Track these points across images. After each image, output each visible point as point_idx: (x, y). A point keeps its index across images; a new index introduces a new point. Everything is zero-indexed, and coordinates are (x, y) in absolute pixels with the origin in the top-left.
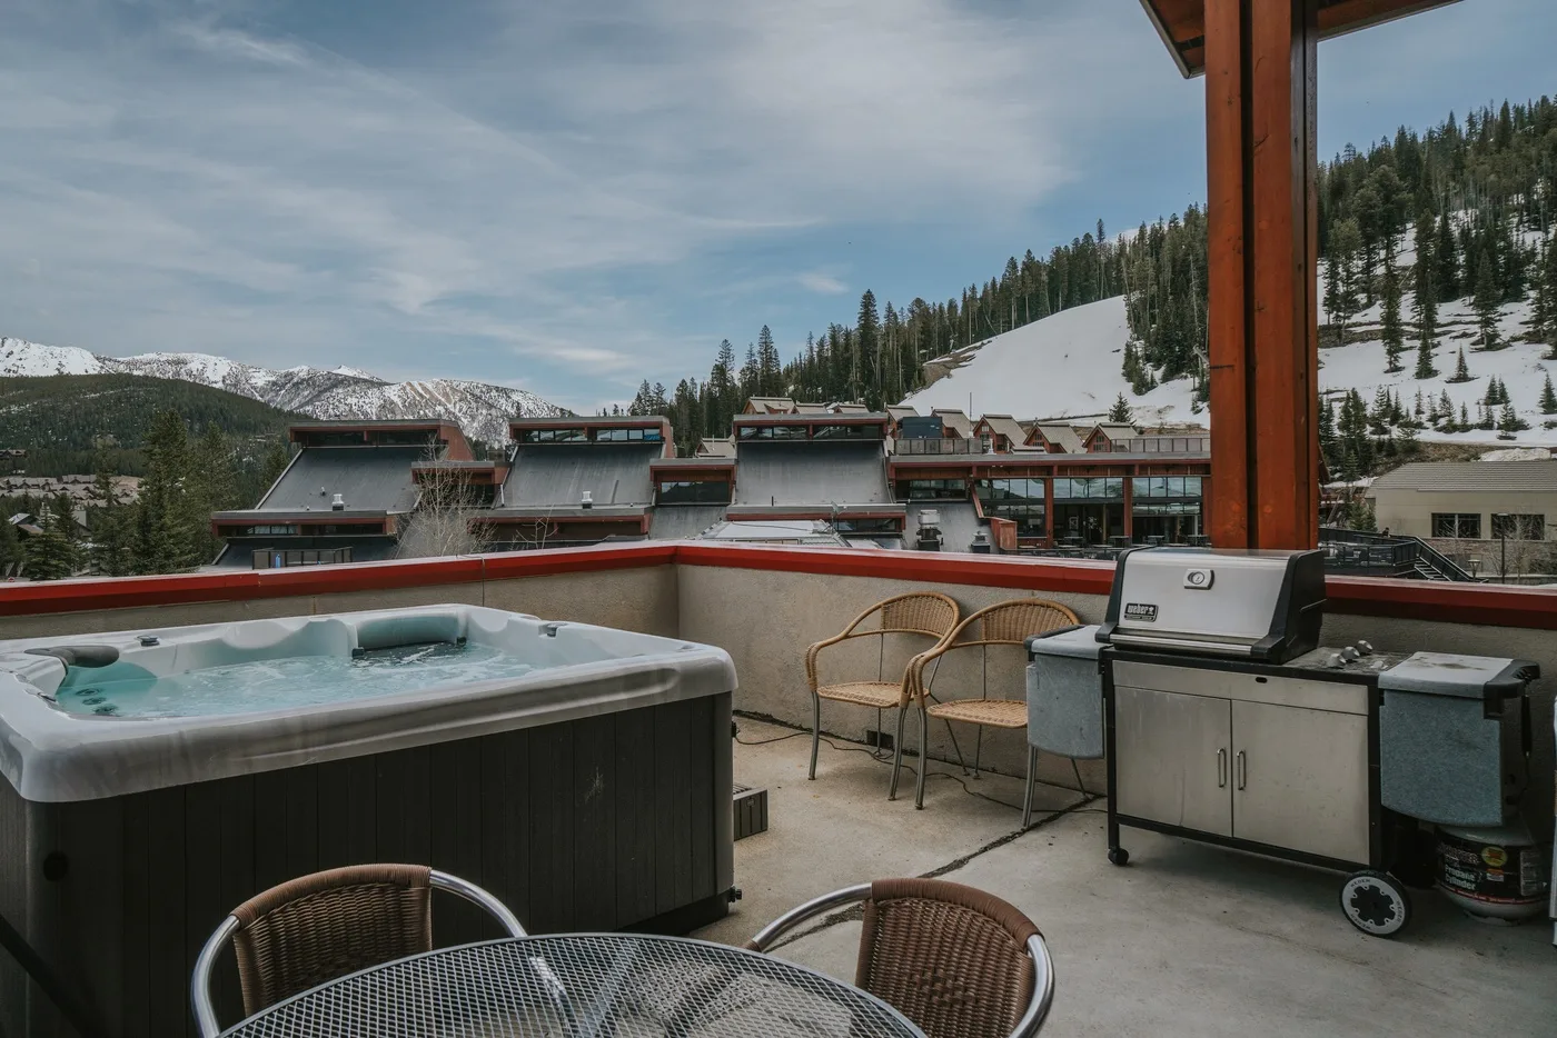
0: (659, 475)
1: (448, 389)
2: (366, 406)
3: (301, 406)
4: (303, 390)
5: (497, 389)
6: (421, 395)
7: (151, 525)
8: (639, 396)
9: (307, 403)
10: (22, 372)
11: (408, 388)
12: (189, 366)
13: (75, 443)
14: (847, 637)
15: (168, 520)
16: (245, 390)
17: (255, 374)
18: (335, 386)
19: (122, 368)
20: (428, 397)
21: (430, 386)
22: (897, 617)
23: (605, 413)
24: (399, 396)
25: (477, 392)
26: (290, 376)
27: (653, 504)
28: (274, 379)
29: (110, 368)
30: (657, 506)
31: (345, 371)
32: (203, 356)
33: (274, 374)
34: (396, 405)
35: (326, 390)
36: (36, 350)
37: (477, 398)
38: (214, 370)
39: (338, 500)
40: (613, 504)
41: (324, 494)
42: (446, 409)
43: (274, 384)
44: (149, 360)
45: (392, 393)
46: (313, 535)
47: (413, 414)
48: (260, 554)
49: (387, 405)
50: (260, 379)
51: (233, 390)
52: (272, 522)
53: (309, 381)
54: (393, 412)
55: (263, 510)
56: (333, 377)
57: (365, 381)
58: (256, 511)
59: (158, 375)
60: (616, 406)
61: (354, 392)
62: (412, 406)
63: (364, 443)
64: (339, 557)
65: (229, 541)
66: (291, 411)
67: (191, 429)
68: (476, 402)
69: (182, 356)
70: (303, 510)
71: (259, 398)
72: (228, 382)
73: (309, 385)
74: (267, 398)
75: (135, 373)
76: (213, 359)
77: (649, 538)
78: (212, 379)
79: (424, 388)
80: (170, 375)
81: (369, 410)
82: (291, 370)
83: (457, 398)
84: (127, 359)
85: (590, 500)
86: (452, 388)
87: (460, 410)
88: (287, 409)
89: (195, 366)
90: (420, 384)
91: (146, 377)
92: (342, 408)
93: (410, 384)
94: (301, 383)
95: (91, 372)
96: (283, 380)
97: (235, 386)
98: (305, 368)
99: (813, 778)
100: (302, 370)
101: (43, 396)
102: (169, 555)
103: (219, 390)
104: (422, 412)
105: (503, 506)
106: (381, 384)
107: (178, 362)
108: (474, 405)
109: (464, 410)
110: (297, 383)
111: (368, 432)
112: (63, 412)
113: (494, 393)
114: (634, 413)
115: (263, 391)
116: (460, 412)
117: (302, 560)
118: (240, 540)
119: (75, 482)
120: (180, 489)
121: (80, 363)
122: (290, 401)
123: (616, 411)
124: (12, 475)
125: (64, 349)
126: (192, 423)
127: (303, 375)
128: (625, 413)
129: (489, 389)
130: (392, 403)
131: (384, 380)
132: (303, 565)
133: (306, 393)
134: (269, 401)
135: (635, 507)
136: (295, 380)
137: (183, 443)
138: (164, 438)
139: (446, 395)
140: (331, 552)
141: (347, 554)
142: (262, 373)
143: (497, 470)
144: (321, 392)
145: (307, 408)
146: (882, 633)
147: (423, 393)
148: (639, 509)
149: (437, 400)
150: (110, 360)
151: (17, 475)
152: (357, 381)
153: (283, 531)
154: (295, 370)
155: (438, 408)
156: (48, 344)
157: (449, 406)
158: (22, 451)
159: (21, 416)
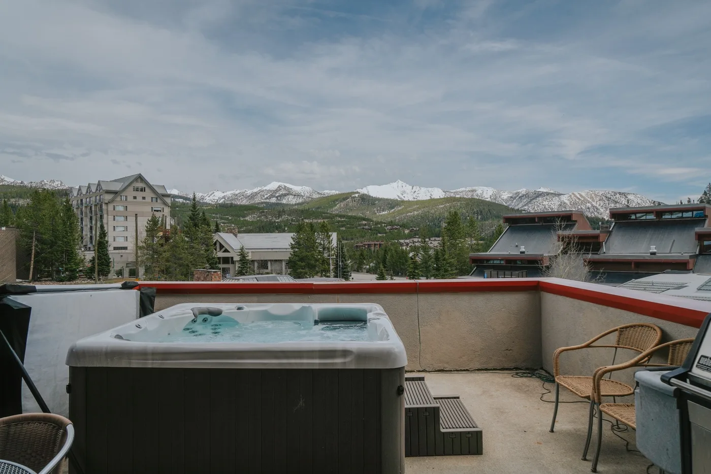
0: (701, 237)
1: (593, 195)
2: (551, 206)
3: (522, 207)
4: (523, 199)
5: (620, 193)
6: (579, 199)
7: (439, 258)
8: (705, 192)
9: (525, 205)
10: (418, 199)
11: (573, 196)
12: (477, 192)
13: (435, 225)
14: (588, 346)
15: (446, 257)
16: (499, 201)
17: (503, 194)
18: (537, 197)
19: (452, 195)
20: (582, 199)
21: (583, 194)
22: (627, 338)
23: (681, 203)
24: (568, 200)
25: (609, 196)
26: (518, 193)
27: (697, 253)
28: (511, 195)
29: (448, 195)
30: (701, 253)
31: (542, 190)
32: (482, 187)
33: (511, 193)
34: (567, 204)
35: (533, 199)
36: (423, 189)
37: (609, 199)
38: (486, 193)
39: (523, 249)
40: (670, 253)
41: (517, 246)
42: (592, 205)
43: (511, 197)
44: (462, 191)
45: (565, 199)
46: (511, 264)
47: (575, 208)
48: (487, 272)
49: (562, 204)
50: (505, 196)
51: (494, 201)
52: (494, 258)
53: (526, 195)
54: (565, 208)
55: (491, 253)
56: (537, 193)
57: (552, 194)
58: (488, 253)
59: (465, 197)
60: (689, 199)
61: (546, 199)
62: (575, 204)
63: (537, 223)
64: (520, 274)
65: (477, 266)
66: (518, 209)
67: (477, 218)
68: (608, 200)
69: (474, 188)
70: (508, 253)
71: (505, 204)
72: (492, 198)
73: (526, 197)
74: (508, 204)
75: (457, 196)
76: (485, 188)
77: (693, 272)
78: (486, 197)
79: (581, 195)
80: (470, 196)
81: (553, 207)
82: (518, 191)
83: (598, 199)
84: (454, 191)
85: (655, 251)
86: (595, 195)
87: (599, 205)
88: (516, 208)
89: (479, 192)
90: (579, 194)
91: (460, 198)
92: (541, 206)
93: (574, 194)
94: (523, 196)
95: (441, 197)
96: (515, 196)
97: (495, 199)
98: (525, 190)
99: (552, 431)
100: (523, 191)
101: (425, 207)
102: (446, 271)
103: (489, 201)
104: (579, 207)
105: (604, 253)
106: (559, 195)
107: (473, 191)
108: (607, 202)
109: (602, 205)
110: (521, 197)
111: (538, 217)
112: (432, 213)
113: (618, 196)
114: (702, 201)
115: (506, 201)
116: (599, 206)
117: (504, 275)
118: (481, 265)
119: (435, 240)
120: (458, 244)
121: (438, 194)
122: (518, 205)
123: (689, 201)
124: (414, 238)
125: (433, 189)
126: (478, 216)
127: (524, 193)
128: (696, 202)
129: (615, 194)
130: (565, 203)
131: (561, 193)
132: (505, 277)
133: (525, 201)
134: (509, 205)
135: (684, 255)
136: (520, 195)
137: (459, 225)
138: (452, 223)
139: (592, 198)
140: (517, 272)
141: (524, 273)
142: (506, 193)
143: (601, 235)
144: (531, 200)
145: (525, 207)
146: (616, 348)
147: (579, 197)
148: (686, 256)
149: (587, 200)
150: (448, 192)
151: (416, 237)
152: (548, 194)
153: (498, 262)
154: (520, 191)
155: (588, 205)
156: (427, 187)
157: (593, 203)
158: (418, 229)
159: (418, 215)
